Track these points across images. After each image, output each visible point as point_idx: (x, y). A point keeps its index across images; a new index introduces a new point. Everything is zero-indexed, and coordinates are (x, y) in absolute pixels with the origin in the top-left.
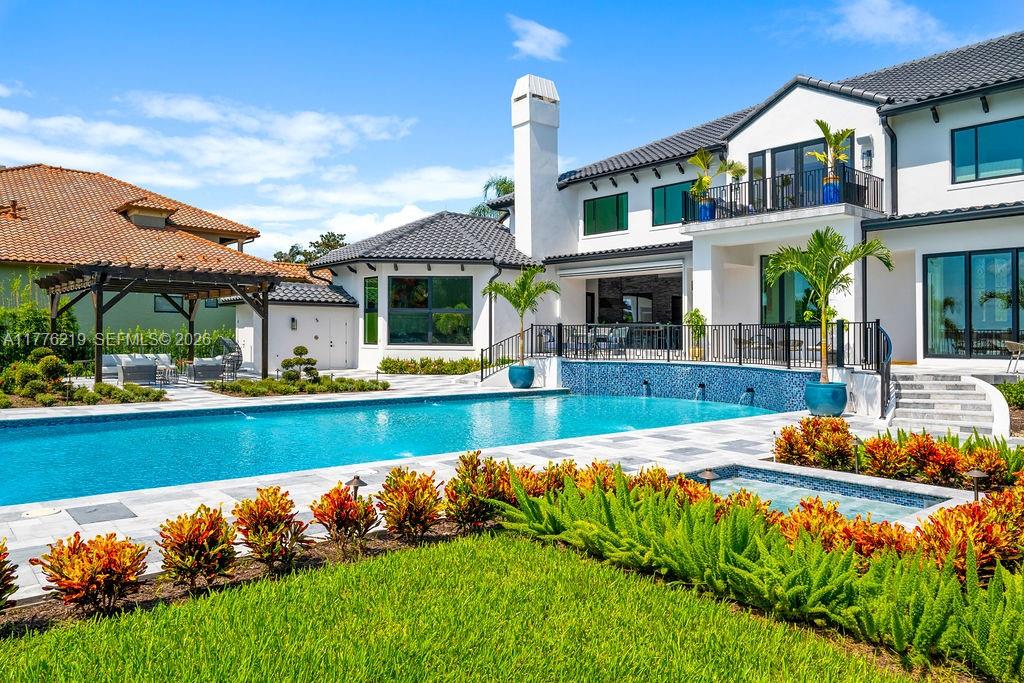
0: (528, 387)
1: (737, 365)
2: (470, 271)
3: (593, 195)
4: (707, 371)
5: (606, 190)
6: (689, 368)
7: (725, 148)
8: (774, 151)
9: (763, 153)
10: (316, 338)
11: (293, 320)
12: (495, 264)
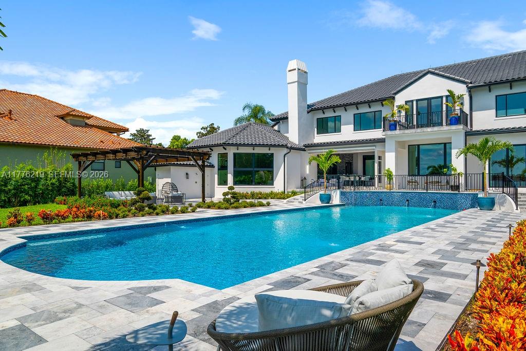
0: (328, 203)
1: (426, 191)
2: (272, 151)
3: (322, 116)
4: (410, 194)
5: (329, 114)
6: (401, 193)
7: (394, 98)
8: (417, 101)
9: (412, 101)
10: (196, 182)
11: (187, 174)
12: (287, 148)
